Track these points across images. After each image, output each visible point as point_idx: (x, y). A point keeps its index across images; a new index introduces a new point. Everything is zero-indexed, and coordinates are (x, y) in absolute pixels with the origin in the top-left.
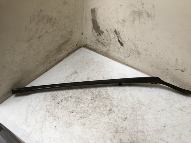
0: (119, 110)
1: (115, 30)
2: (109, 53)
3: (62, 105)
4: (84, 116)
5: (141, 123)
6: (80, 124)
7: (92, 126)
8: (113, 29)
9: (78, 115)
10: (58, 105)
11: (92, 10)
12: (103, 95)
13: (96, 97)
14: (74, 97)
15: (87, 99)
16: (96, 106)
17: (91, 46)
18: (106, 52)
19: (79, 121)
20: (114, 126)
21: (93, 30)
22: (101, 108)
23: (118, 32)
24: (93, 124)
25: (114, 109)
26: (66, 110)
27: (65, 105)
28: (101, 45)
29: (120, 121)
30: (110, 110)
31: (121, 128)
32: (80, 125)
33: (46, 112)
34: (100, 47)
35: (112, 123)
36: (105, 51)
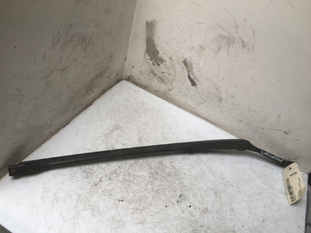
0: (194, 195)
1: (185, 60)
2: (169, 94)
3: (102, 187)
4: (141, 208)
5: (229, 217)
6: (136, 222)
7: (157, 224)
8: (181, 57)
9: (132, 206)
10: (96, 187)
11: (147, 23)
12: (167, 169)
13: (157, 173)
14: (121, 173)
15: (142, 176)
16: (158, 188)
17: (139, 80)
18: (165, 92)
19: (135, 216)
20: (190, 222)
21: (145, 55)
22: (167, 192)
23: (189, 64)
24: (158, 220)
25: (188, 193)
26: (111, 197)
27: (108, 188)
28: (156, 80)
29: (199, 213)
30: (181, 196)
31: (201, 226)
32: (138, 224)
33: (77, 200)
34: (155, 83)
35: (187, 218)
36: (163, 90)
